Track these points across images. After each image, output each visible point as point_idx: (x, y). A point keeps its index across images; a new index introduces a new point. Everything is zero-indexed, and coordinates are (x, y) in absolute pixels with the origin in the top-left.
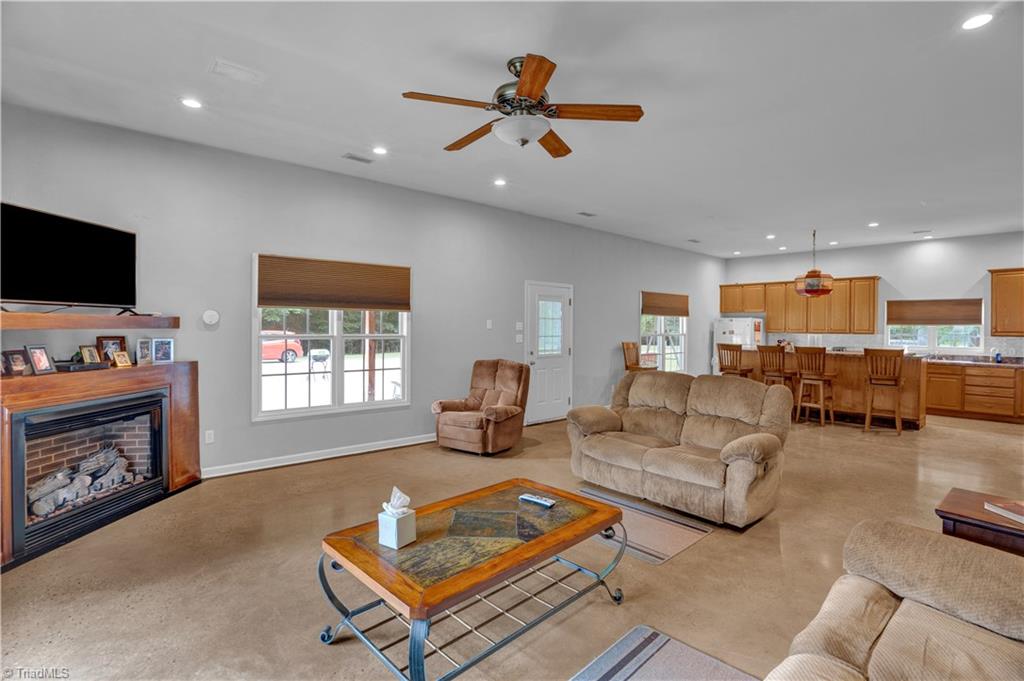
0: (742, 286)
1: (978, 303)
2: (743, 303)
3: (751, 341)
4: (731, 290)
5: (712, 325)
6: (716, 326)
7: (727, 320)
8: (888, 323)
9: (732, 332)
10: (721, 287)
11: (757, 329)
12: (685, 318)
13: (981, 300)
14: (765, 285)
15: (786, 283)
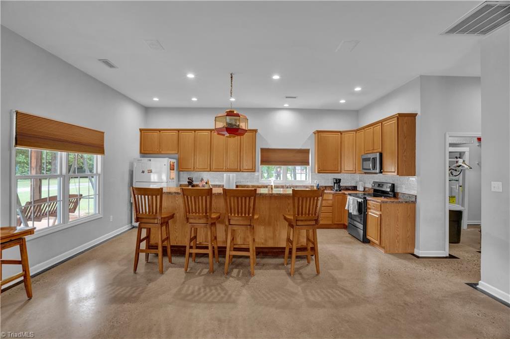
0: (160, 130)
1: (307, 152)
2: (160, 146)
3: (167, 179)
4: (150, 133)
5: (132, 165)
6: (135, 165)
7: (146, 159)
8: (261, 164)
9: (150, 171)
10: (141, 130)
11: (172, 168)
12: (99, 156)
13: (309, 150)
14: (178, 130)
15: (195, 130)
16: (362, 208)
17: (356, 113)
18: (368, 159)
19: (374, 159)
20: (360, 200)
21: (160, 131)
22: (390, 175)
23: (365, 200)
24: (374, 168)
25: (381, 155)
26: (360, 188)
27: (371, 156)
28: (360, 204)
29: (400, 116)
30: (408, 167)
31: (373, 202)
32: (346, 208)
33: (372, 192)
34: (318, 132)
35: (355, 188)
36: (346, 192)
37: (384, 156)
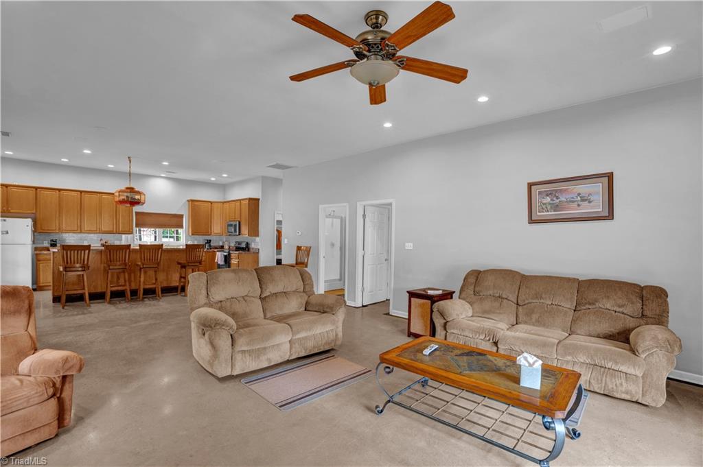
1: (181, 216)
2: (8, 204)
8: (136, 227)
9: (5, 232)
13: (183, 215)
14: (36, 188)
15: (60, 190)
16: (227, 259)
17: (223, 187)
18: (231, 225)
19: (235, 226)
20: (225, 254)
21: (7, 187)
22: (245, 237)
23: (229, 254)
24: (235, 231)
25: (240, 223)
26: (226, 247)
27: (233, 223)
28: (225, 256)
29: (250, 199)
30: (254, 232)
31: (234, 254)
32: (216, 261)
33: (234, 248)
34: (192, 201)
35: (222, 247)
36: (216, 250)
37: (241, 223)
